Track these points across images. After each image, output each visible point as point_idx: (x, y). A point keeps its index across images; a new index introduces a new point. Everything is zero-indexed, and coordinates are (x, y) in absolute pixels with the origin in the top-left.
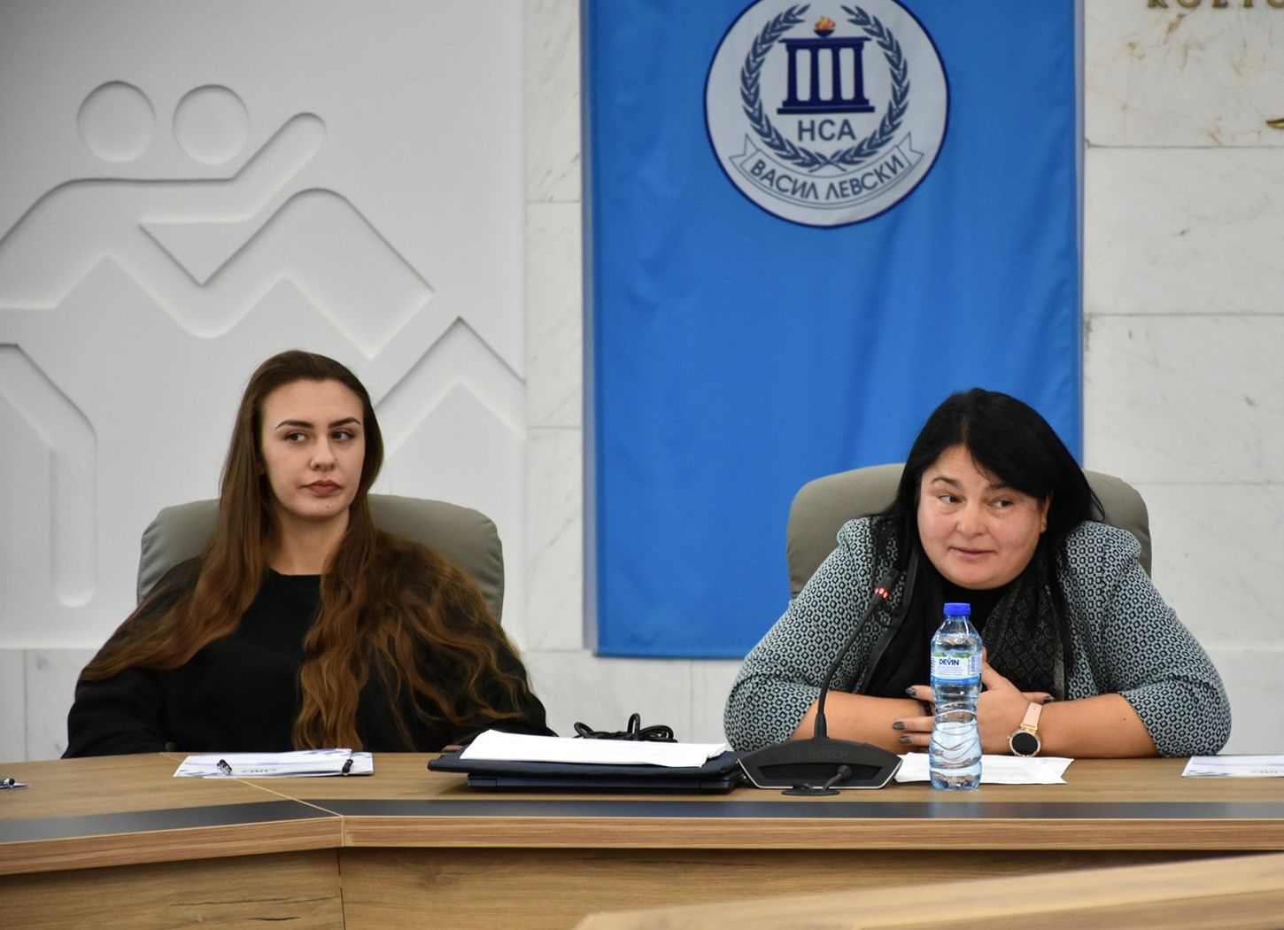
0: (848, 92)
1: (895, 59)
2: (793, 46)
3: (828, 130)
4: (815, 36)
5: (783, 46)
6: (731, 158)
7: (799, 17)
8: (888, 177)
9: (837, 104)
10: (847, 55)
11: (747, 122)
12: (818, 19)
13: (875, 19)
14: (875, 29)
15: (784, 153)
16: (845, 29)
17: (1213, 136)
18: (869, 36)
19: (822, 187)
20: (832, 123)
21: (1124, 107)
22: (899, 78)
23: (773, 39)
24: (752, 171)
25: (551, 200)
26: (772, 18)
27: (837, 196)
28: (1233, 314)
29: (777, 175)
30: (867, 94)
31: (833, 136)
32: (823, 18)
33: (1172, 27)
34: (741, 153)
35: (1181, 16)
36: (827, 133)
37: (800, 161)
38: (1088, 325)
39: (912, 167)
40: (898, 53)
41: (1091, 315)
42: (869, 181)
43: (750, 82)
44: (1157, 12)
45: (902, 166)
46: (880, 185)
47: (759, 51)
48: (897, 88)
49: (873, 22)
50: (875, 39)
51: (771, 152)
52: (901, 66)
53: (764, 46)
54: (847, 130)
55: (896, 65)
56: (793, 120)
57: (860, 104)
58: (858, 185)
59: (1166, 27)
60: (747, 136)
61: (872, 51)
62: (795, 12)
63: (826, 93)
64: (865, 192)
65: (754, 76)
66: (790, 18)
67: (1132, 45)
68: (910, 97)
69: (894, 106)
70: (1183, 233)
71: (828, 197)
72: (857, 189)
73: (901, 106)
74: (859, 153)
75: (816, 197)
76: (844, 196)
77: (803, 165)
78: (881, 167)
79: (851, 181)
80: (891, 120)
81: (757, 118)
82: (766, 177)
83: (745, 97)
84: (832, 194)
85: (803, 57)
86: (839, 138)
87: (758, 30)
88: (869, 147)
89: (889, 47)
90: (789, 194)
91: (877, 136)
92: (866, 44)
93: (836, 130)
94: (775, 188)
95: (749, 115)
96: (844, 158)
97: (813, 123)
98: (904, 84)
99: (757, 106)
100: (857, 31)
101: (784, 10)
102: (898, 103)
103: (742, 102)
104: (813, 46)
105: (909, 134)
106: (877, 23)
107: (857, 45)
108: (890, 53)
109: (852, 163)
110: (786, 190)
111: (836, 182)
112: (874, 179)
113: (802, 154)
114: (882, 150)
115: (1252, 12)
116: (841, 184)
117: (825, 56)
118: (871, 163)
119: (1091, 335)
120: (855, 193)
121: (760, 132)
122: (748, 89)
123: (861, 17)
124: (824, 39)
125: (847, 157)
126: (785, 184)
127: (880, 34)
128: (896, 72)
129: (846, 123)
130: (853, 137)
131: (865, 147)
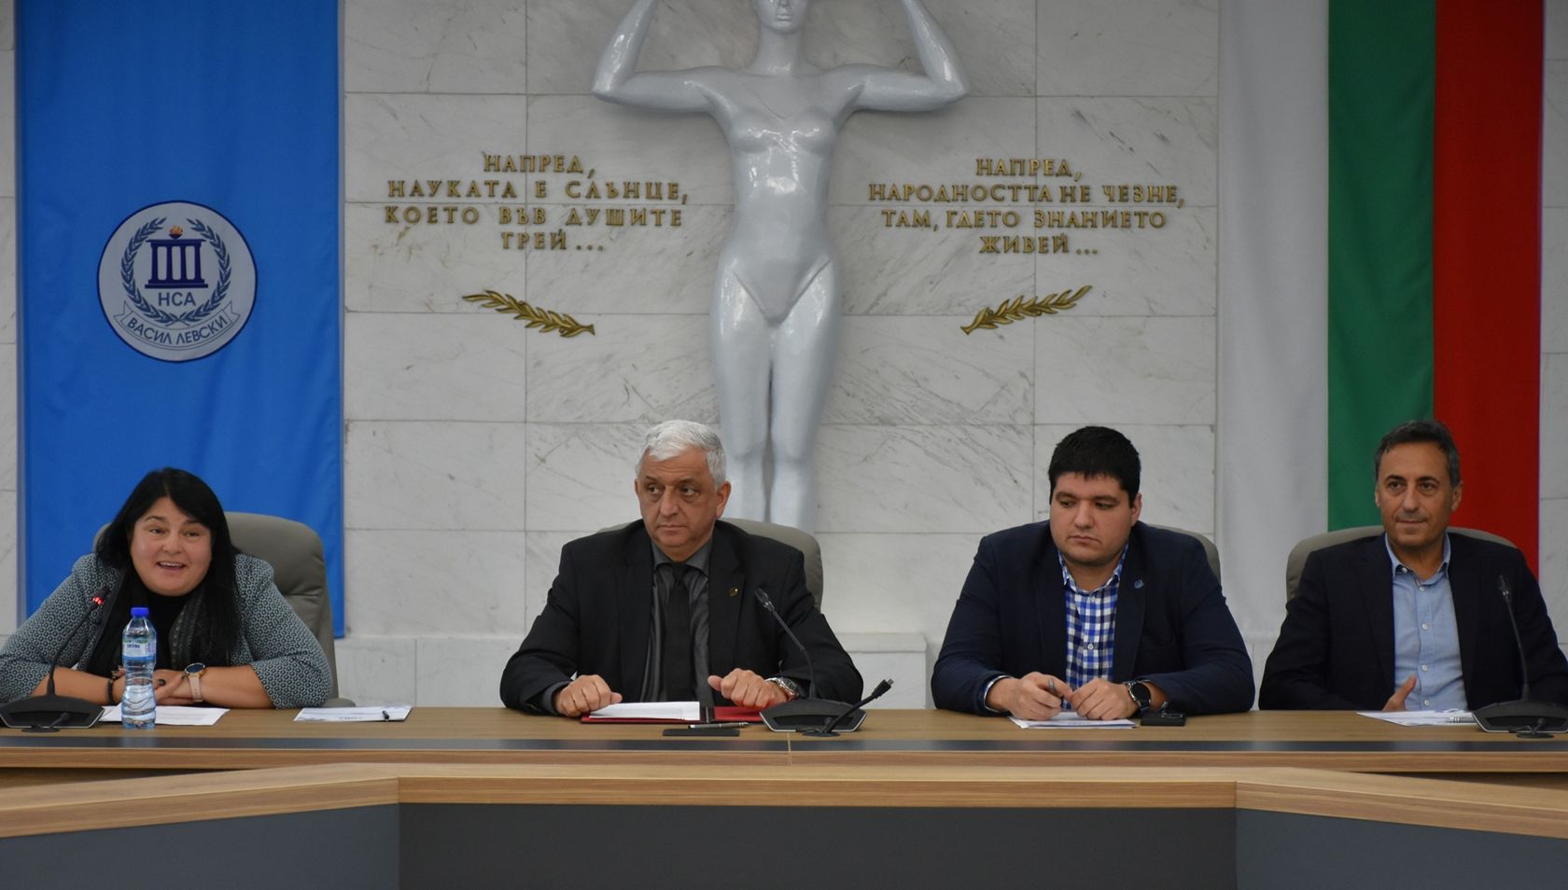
0: (191, 275)
1: (222, 254)
2: (155, 245)
3: (178, 299)
4: (169, 238)
5: (149, 244)
6: (114, 316)
7: (159, 226)
8: (217, 330)
9: (184, 282)
10: (190, 251)
11: (126, 293)
12: (172, 227)
13: (209, 228)
14: (209, 234)
15: (150, 313)
16: (189, 234)
17: (428, 305)
18: (205, 238)
19: (174, 336)
20: (181, 295)
21: (370, 287)
22: (225, 265)
23: (142, 240)
24: (129, 325)
26: (141, 226)
27: (184, 342)
28: (439, 421)
29: (145, 327)
30: (203, 276)
31: (181, 303)
32: (175, 227)
33: (401, 235)
34: (122, 313)
35: (407, 228)
36: (177, 302)
37: (160, 319)
38: (347, 426)
39: (233, 324)
40: (224, 250)
41: (348, 420)
42: (205, 332)
43: (127, 267)
44: (391, 226)
45: (226, 322)
46: (212, 335)
47: (134, 247)
48: (223, 272)
49: (207, 229)
50: (208, 240)
51: (141, 313)
52: (226, 258)
53: (137, 244)
54: (190, 299)
55: (222, 258)
56: (155, 292)
57: (199, 282)
58: (197, 335)
59: (397, 235)
60: (125, 302)
61: (207, 248)
62: (157, 222)
63: (177, 275)
64: (201, 339)
65: (130, 263)
66: (153, 226)
67: (375, 247)
68: (231, 278)
69: (221, 284)
70: (408, 368)
71: (178, 342)
72: (197, 338)
73: (226, 284)
74: (198, 314)
75: (170, 342)
76: (188, 341)
77: (162, 321)
78: (212, 323)
79: (193, 332)
80: (219, 293)
81: (132, 291)
82: (137, 329)
83: (124, 277)
84: (180, 340)
85: (162, 251)
86: (185, 304)
87: (133, 234)
88: (204, 310)
89: (218, 246)
90: (152, 340)
91: (210, 303)
92: (203, 243)
93: (183, 299)
94: (143, 336)
95: (127, 288)
97: (168, 294)
98: (228, 270)
99: (132, 283)
100: (197, 236)
101: (150, 221)
102: (223, 282)
103: (122, 280)
104: (169, 245)
105: (231, 302)
106: (210, 230)
107: (197, 244)
108: (218, 250)
109: (193, 320)
110: (151, 338)
111: (183, 333)
112: (208, 331)
113: (161, 314)
114: (213, 312)
115: (452, 226)
116: (186, 334)
117: (176, 251)
118: (206, 321)
119: (349, 434)
120: (195, 340)
121: (134, 300)
122: (126, 272)
123: (199, 226)
124: (175, 241)
125: (190, 317)
126: (150, 333)
127: (212, 237)
128: (222, 262)
129: (189, 294)
130: (194, 304)
131: (202, 310)
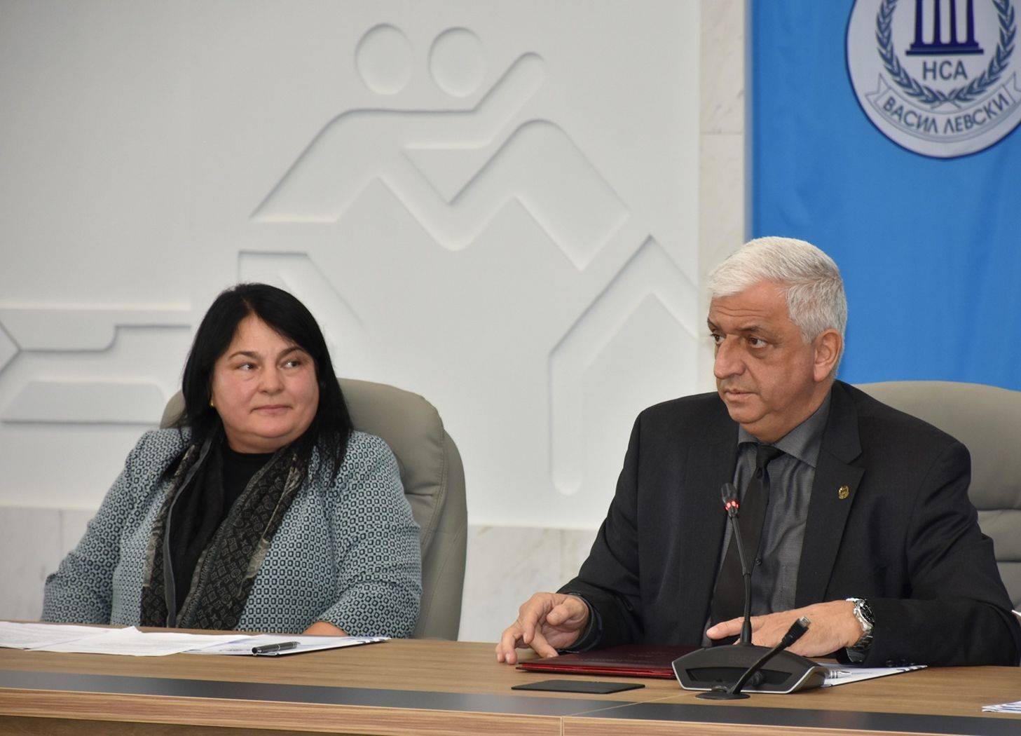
1: (1003, 7)
3: (946, 70)
6: (867, 95)
8: (995, 114)
10: (962, 3)
15: (911, 91)
19: (941, 122)
20: (949, 64)
22: (1007, 23)
24: (884, 107)
25: (720, 132)
27: (953, 130)
29: (905, 110)
30: (976, 39)
31: (950, 75)
34: (876, 90)
36: (946, 73)
37: (924, 98)
39: (1016, 105)
40: (1006, 1)
45: (1007, 103)
46: (988, 122)
48: (1004, 31)
51: (900, 89)
52: (1009, 12)
54: (961, 71)
55: (1004, 12)
56: (919, 60)
60: (880, 75)
63: (946, 37)
64: (975, 126)
65: (887, 21)
68: (1016, 41)
69: (1002, 49)
71: (945, 131)
72: (969, 125)
73: (1008, 49)
74: (971, 92)
75: (936, 131)
76: (958, 130)
77: (926, 101)
78: (990, 104)
79: (965, 117)
80: (999, 61)
81: (889, 59)
82: (896, 112)
83: (879, 40)
84: (949, 128)
85: (928, 4)
86: (955, 78)
88: (979, 86)
90: (914, 128)
91: (986, 76)
93: (952, 70)
94: (903, 122)
95: (883, 56)
96: (959, 96)
98: (1011, 29)
99: (889, 48)
102: (1005, 45)
103: (877, 44)
105: (1014, 75)
108: (998, 1)
109: (965, 100)
110: (912, 125)
111: (952, 118)
112: (984, 115)
113: (926, 92)
114: (990, 89)
116: (957, 119)
117: (945, 3)
118: (981, 101)
120: (968, 128)
121: (891, 72)
122: (882, 32)
125: (962, 95)
126: (911, 119)
128: (1004, 17)
